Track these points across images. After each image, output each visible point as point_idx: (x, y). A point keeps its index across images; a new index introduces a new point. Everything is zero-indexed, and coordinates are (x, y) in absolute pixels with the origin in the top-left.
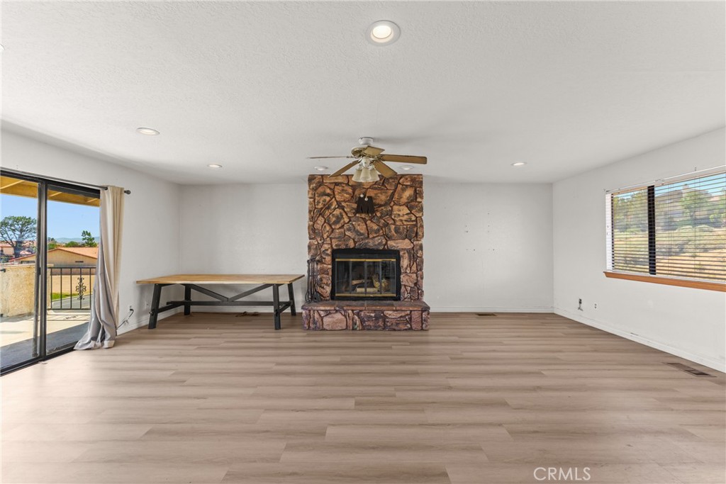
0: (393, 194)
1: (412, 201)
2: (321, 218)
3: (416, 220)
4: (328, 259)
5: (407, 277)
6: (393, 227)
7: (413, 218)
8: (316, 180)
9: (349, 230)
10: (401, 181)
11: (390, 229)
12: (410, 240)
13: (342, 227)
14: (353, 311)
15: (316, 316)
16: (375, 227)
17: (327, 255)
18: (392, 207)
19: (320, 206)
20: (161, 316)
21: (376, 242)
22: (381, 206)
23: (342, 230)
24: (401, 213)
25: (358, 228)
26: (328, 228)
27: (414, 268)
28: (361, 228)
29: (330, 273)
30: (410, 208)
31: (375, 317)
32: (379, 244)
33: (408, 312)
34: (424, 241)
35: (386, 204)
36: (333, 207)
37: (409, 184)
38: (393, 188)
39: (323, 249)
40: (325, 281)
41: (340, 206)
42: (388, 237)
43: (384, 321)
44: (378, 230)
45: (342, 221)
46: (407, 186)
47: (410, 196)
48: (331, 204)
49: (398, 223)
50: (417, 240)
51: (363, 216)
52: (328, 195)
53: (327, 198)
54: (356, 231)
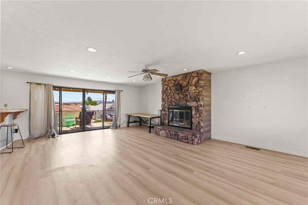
0: (189, 81)
1: (197, 83)
2: (165, 94)
3: (199, 92)
4: (167, 110)
5: (194, 119)
6: (189, 96)
7: (197, 91)
8: (164, 80)
9: (173, 98)
10: (192, 75)
11: (187, 97)
12: (196, 102)
13: (171, 97)
14: (168, 130)
15: (158, 130)
16: (182, 96)
17: (166, 108)
18: (189, 87)
19: (165, 89)
20: (130, 125)
21: (183, 103)
22: (184, 87)
23: (171, 98)
24: (192, 90)
26: (167, 98)
27: (198, 115)
28: (177, 97)
29: (168, 115)
30: (196, 87)
31: (174, 134)
32: (184, 104)
33: (187, 135)
35: (186, 87)
36: (168, 90)
37: (195, 75)
38: (189, 79)
40: (166, 118)
41: (171, 89)
42: (187, 101)
43: (178, 137)
44: (183, 98)
45: (171, 95)
46: (195, 76)
47: (196, 81)
48: (168, 89)
49: (191, 94)
50: (200, 102)
51: (178, 92)
52: (167, 85)
53: (166, 86)
54: (175, 99)
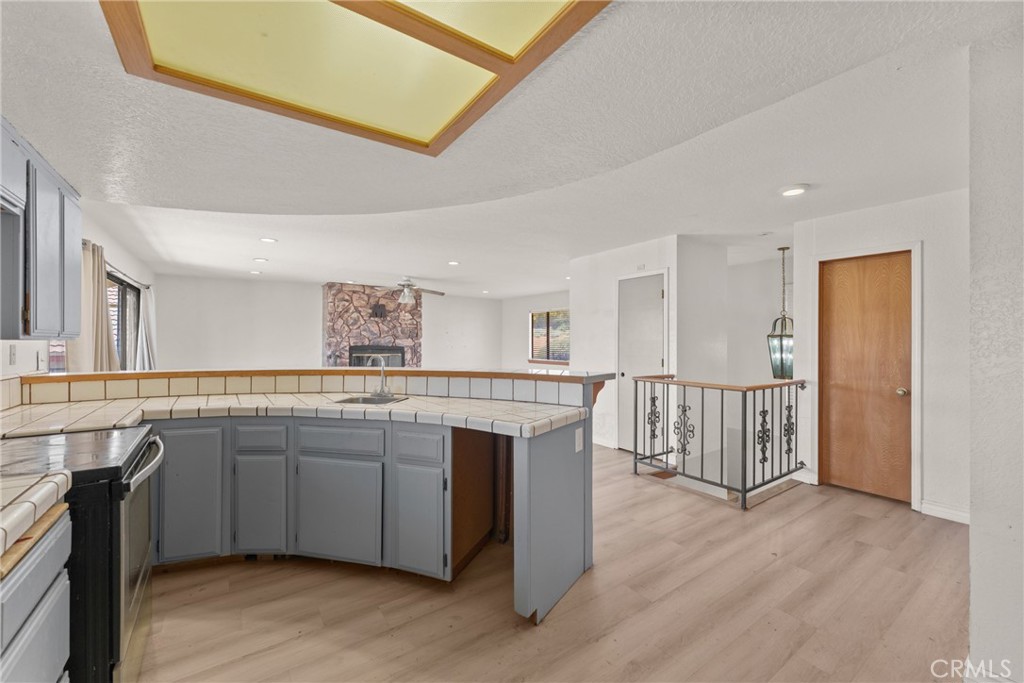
1: (414, 309)
2: (340, 320)
3: (417, 324)
4: (347, 354)
6: (399, 329)
7: (415, 323)
8: (336, 288)
9: (364, 330)
11: (397, 331)
12: (412, 339)
13: (359, 328)
16: (386, 329)
17: (346, 351)
18: (399, 313)
19: (340, 309)
21: (386, 341)
22: (390, 312)
23: (359, 330)
24: (406, 318)
25: (372, 329)
26: (346, 328)
27: (415, 360)
28: (375, 329)
30: (413, 315)
32: (390, 342)
34: (422, 340)
35: (394, 311)
36: (351, 311)
39: (342, 346)
41: (357, 310)
42: (396, 337)
44: (388, 331)
45: (359, 323)
48: (350, 309)
49: (404, 326)
50: (417, 339)
51: (376, 319)
52: (347, 301)
53: (347, 304)
54: (372, 332)
